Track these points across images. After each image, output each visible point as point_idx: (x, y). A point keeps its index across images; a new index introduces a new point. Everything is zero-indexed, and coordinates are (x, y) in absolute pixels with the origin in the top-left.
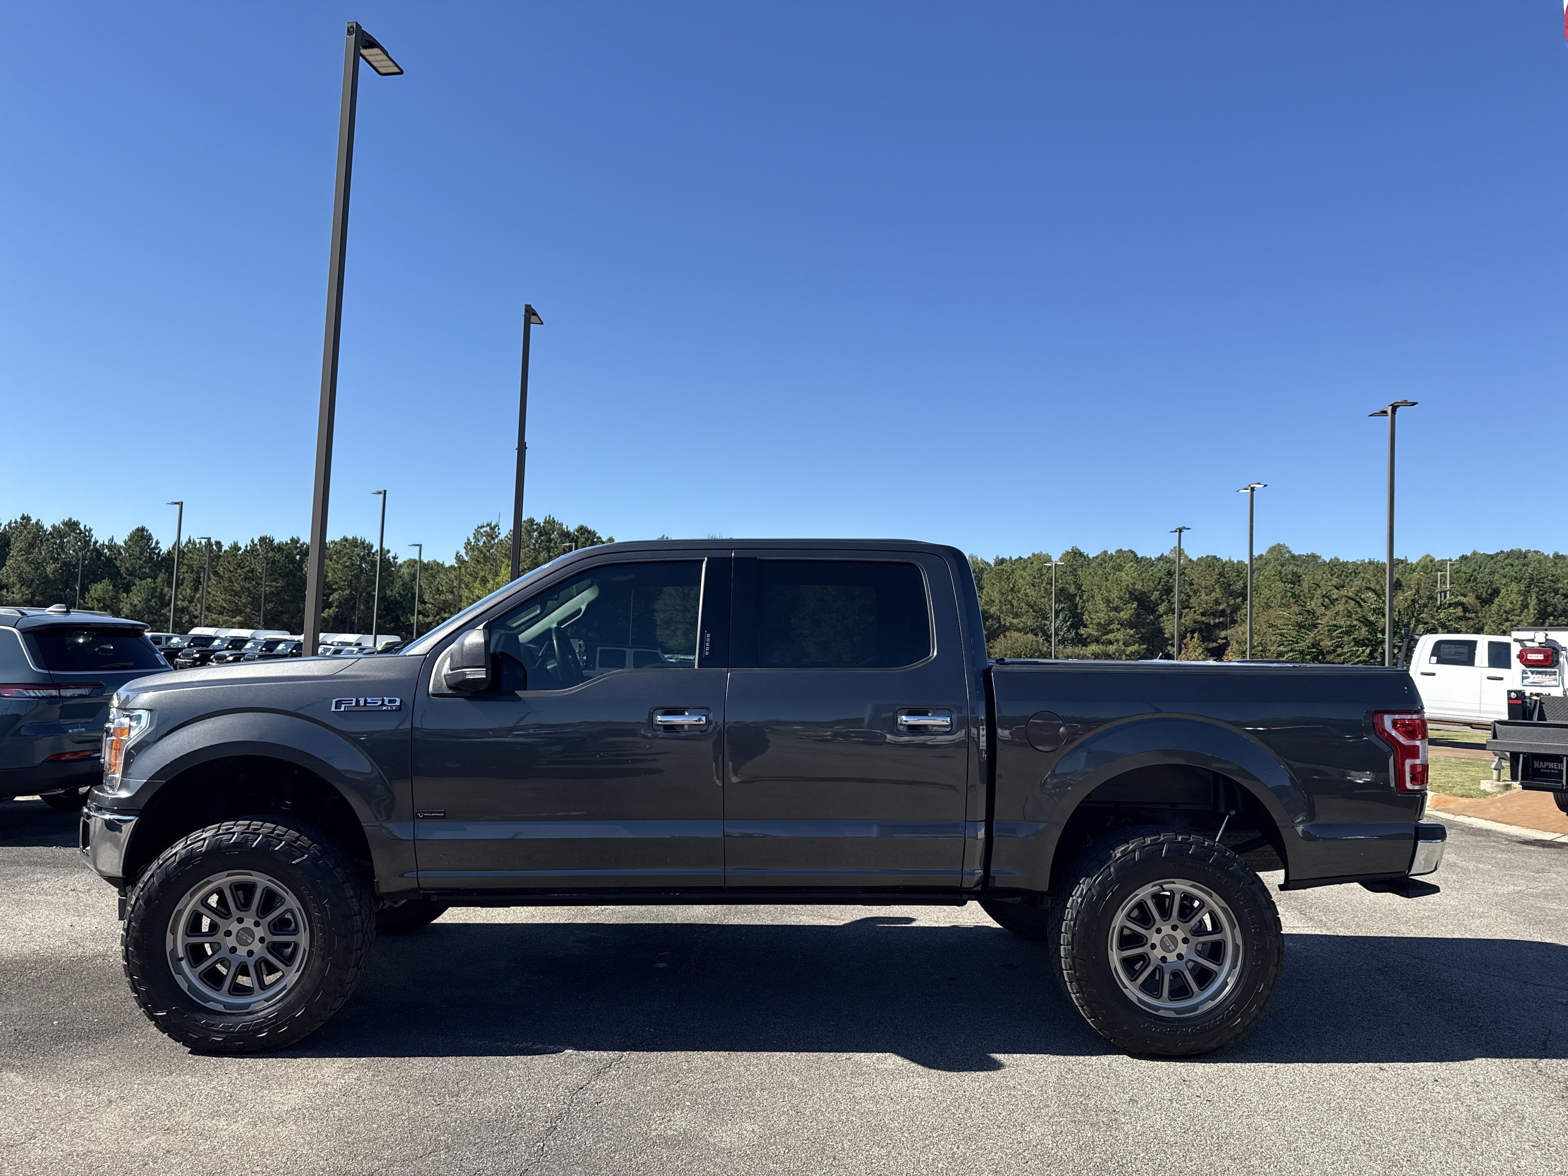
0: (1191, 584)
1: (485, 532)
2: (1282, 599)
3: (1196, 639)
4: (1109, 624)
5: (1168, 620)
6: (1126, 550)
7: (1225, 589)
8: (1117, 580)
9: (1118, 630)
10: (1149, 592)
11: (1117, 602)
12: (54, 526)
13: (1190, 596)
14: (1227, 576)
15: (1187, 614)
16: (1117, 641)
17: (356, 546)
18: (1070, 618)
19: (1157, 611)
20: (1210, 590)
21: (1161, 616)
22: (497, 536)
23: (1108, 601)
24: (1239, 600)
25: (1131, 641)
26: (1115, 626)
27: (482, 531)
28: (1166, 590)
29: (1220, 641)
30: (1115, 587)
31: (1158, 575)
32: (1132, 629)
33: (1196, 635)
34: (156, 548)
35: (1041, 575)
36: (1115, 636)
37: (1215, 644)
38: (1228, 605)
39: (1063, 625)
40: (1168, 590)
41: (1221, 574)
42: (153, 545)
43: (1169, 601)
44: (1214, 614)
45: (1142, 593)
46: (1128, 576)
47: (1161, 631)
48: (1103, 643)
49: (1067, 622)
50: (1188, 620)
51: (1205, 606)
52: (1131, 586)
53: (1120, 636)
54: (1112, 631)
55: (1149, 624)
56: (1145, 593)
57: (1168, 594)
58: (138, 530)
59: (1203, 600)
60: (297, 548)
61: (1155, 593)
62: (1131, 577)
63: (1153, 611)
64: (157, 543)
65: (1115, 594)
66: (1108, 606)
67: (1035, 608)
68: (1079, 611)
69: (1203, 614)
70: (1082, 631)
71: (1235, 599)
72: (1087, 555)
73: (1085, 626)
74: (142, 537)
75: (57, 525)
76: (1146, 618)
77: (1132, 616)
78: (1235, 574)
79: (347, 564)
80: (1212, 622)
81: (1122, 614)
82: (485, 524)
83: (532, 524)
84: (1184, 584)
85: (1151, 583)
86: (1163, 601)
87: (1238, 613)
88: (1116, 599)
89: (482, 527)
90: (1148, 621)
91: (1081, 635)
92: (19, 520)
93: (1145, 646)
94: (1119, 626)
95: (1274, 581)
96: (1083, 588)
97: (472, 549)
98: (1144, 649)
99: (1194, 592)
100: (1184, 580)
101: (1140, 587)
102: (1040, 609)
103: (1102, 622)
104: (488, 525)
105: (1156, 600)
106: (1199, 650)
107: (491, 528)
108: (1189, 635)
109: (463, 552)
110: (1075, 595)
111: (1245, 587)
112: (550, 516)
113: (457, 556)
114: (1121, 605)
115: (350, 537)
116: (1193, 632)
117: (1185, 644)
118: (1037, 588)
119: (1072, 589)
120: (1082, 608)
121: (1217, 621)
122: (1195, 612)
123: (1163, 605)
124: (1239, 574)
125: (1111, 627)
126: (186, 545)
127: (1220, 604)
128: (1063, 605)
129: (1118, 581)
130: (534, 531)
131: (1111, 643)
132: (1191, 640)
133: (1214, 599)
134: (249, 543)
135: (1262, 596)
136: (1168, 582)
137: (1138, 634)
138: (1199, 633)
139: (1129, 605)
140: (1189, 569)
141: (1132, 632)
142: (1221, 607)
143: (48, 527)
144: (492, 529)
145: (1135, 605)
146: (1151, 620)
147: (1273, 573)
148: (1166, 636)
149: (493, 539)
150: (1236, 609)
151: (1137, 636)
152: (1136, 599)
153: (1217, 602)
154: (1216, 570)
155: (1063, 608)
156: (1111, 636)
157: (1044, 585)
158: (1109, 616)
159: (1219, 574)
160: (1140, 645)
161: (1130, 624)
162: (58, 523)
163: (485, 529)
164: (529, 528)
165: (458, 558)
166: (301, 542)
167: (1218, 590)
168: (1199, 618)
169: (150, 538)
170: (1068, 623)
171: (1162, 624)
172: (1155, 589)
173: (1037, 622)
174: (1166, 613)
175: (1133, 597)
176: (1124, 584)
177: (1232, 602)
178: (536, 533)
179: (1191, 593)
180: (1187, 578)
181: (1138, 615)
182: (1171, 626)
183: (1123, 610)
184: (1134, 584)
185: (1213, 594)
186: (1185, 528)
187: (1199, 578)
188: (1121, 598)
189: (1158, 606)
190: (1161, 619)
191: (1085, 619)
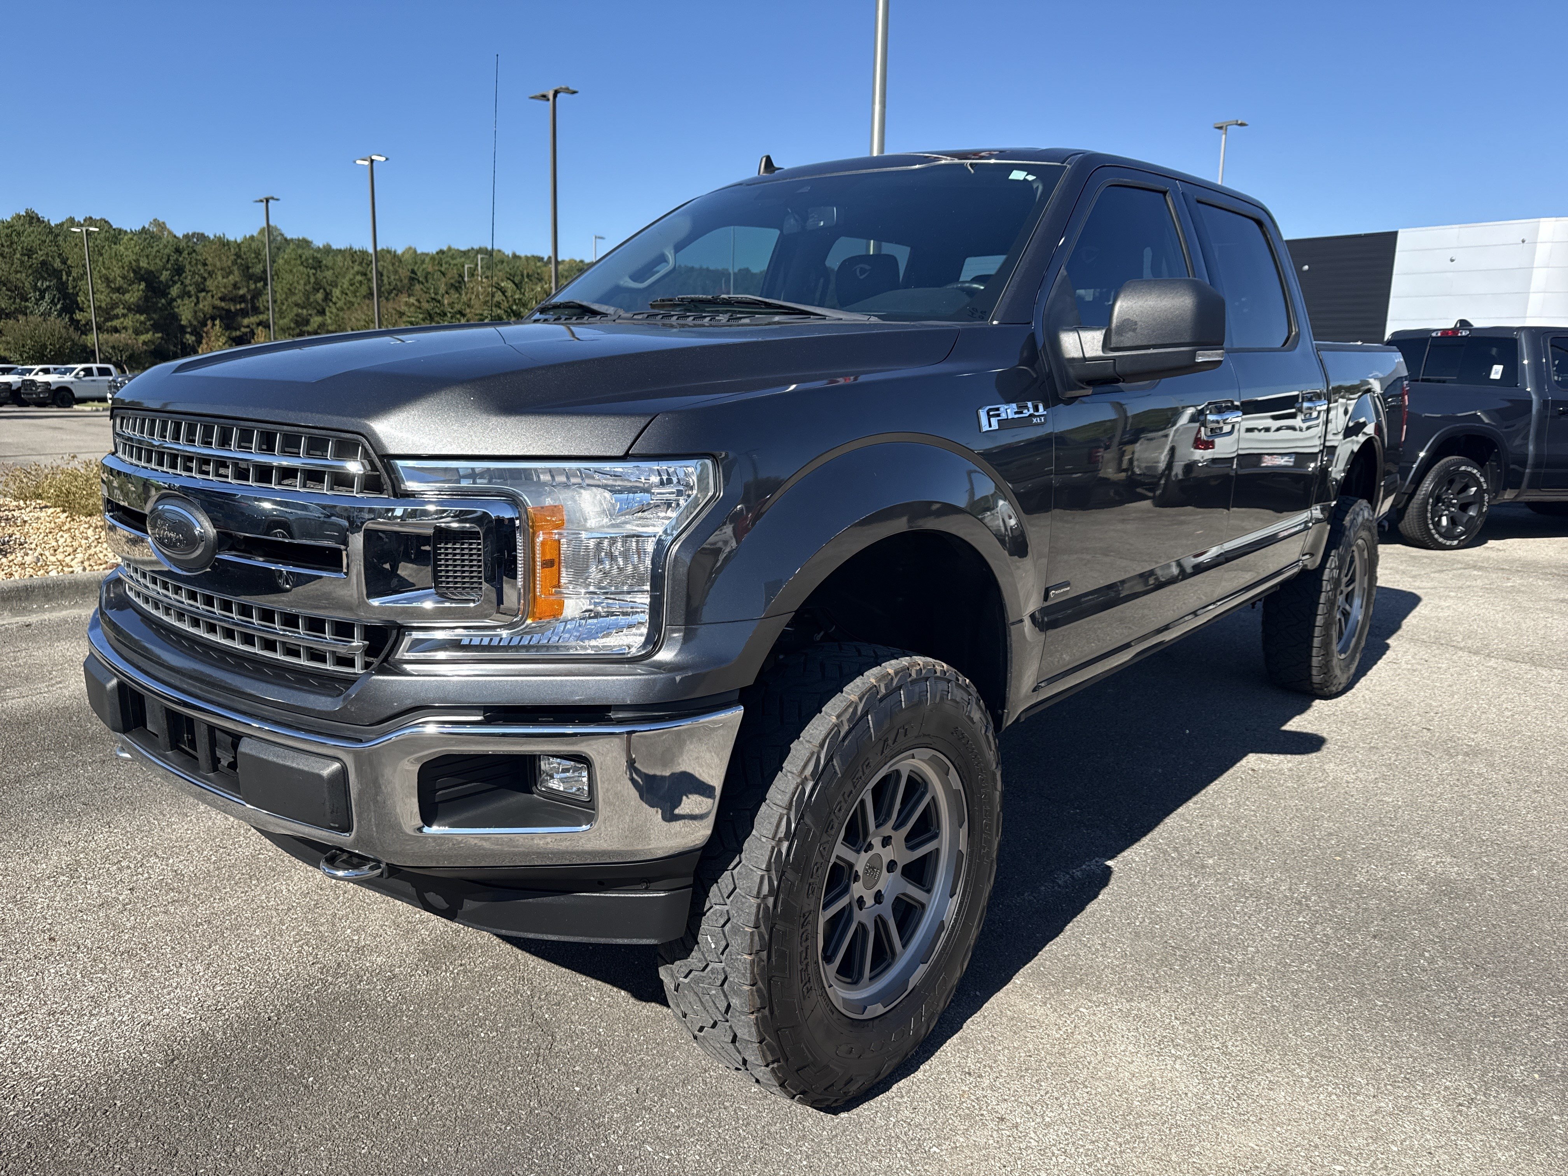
0: (205, 264)
2: (305, 284)
3: (218, 327)
4: (112, 308)
5: (184, 305)
6: (98, 218)
7: (243, 271)
8: (116, 255)
9: (124, 316)
10: (157, 271)
11: (119, 281)
13: (205, 279)
14: (244, 257)
15: (205, 298)
16: (125, 328)
18: (59, 300)
19: (169, 293)
20: (228, 273)
21: (175, 300)
23: (107, 280)
24: (260, 285)
25: (141, 329)
26: (120, 311)
28: (176, 270)
29: (243, 329)
30: (114, 263)
31: (167, 251)
32: (141, 314)
33: (217, 322)
35: (12, 243)
36: (122, 323)
37: (238, 333)
38: (249, 291)
39: (51, 308)
40: (179, 270)
41: (238, 255)
43: (182, 283)
44: (233, 300)
45: (149, 272)
46: (127, 252)
47: (175, 317)
48: (108, 331)
49: (56, 305)
50: (206, 304)
51: (223, 290)
52: (134, 263)
53: (128, 322)
54: (117, 317)
55: (161, 309)
56: (152, 272)
57: (180, 275)
59: (219, 284)
61: (164, 273)
62: (132, 252)
63: (164, 294)
65: (116, 272)
66: (108, 286)
67: (9, 285)
68: (71, 291)
69: (222, 299)
70: (78, 316)
71: (255, 283)
72: (49, 221)
73: (82, 310)
76: (157, 303)
77: (140, 299)
78: (253, 255)
80: (233, 309)
81: (127, 296)
84: (196, 264)
85: (158, 261)
86: (175, 283)
87: (260, 299)
88: (119, 278)
90: (160, 305)
91: (78, 321)
93: (160, 335)
94: (125, 311)
95: (295, 265)
96: (69, 262)
98: (158, 338)
99: (209, 273)
100: (196, 260)
101: (145, 265)
102: (16, 287)
103: (103, 305)
105: (167, 280)
106: (223, 340)
108: (209, 323)
110: (61, 271)
111: (265, 271)
114: (125, 286)
116: (213, 319)
117: (206, 333)
118: (8, 260)
119: (57, 264)
120: (74, 288)
121: (238, 307)
122: (213, 296)
123: (175, 287)
124: (258, 254)
125: (115, 312)
127: (239, 288)
128: (48, 283)
129: (118, 257)
131: (116, 330)
132: (212, 328)
133: (232, 282)
135: (284, 281)
136: (177, 260)
137: (149, 320)
138: (221, 320)
139: (135, 286)
140: (200, 246)
141: (142, 318)
142: (241, 292)
145: (143, 286)
146: (163, 305)
147: (294, 256)
148: (182, 323)
150: (257, 294)
151: (148, 323)
152: (141, 279)
153: (235, 286)
154: (232, 249)
155: (49, 287)
156: (116, 323)
157: (18, 256)
158: (111, 298)
159: (236, 255)
160: (154, 334)
161: (139, 310)
167: (236, 272)
168: (218, 303)
170: (59, 306)
171: (176, 310)
172: (164, 268)
173: (14, 303)
174: (179, 297)
175: (138, 276)
176: (126, 260)
177: (253, 286)
179: (206, 275)
180: (199, 257)
181: (146, 299)
182: (185, 312)
183: (129, 292)
184: (137, 261)
185: (231, 277)
186: (273, 198)
187: (213, 258)
188: (124, 277)
189: (169, 288)
190: (175, 303)
191: (80, 302)
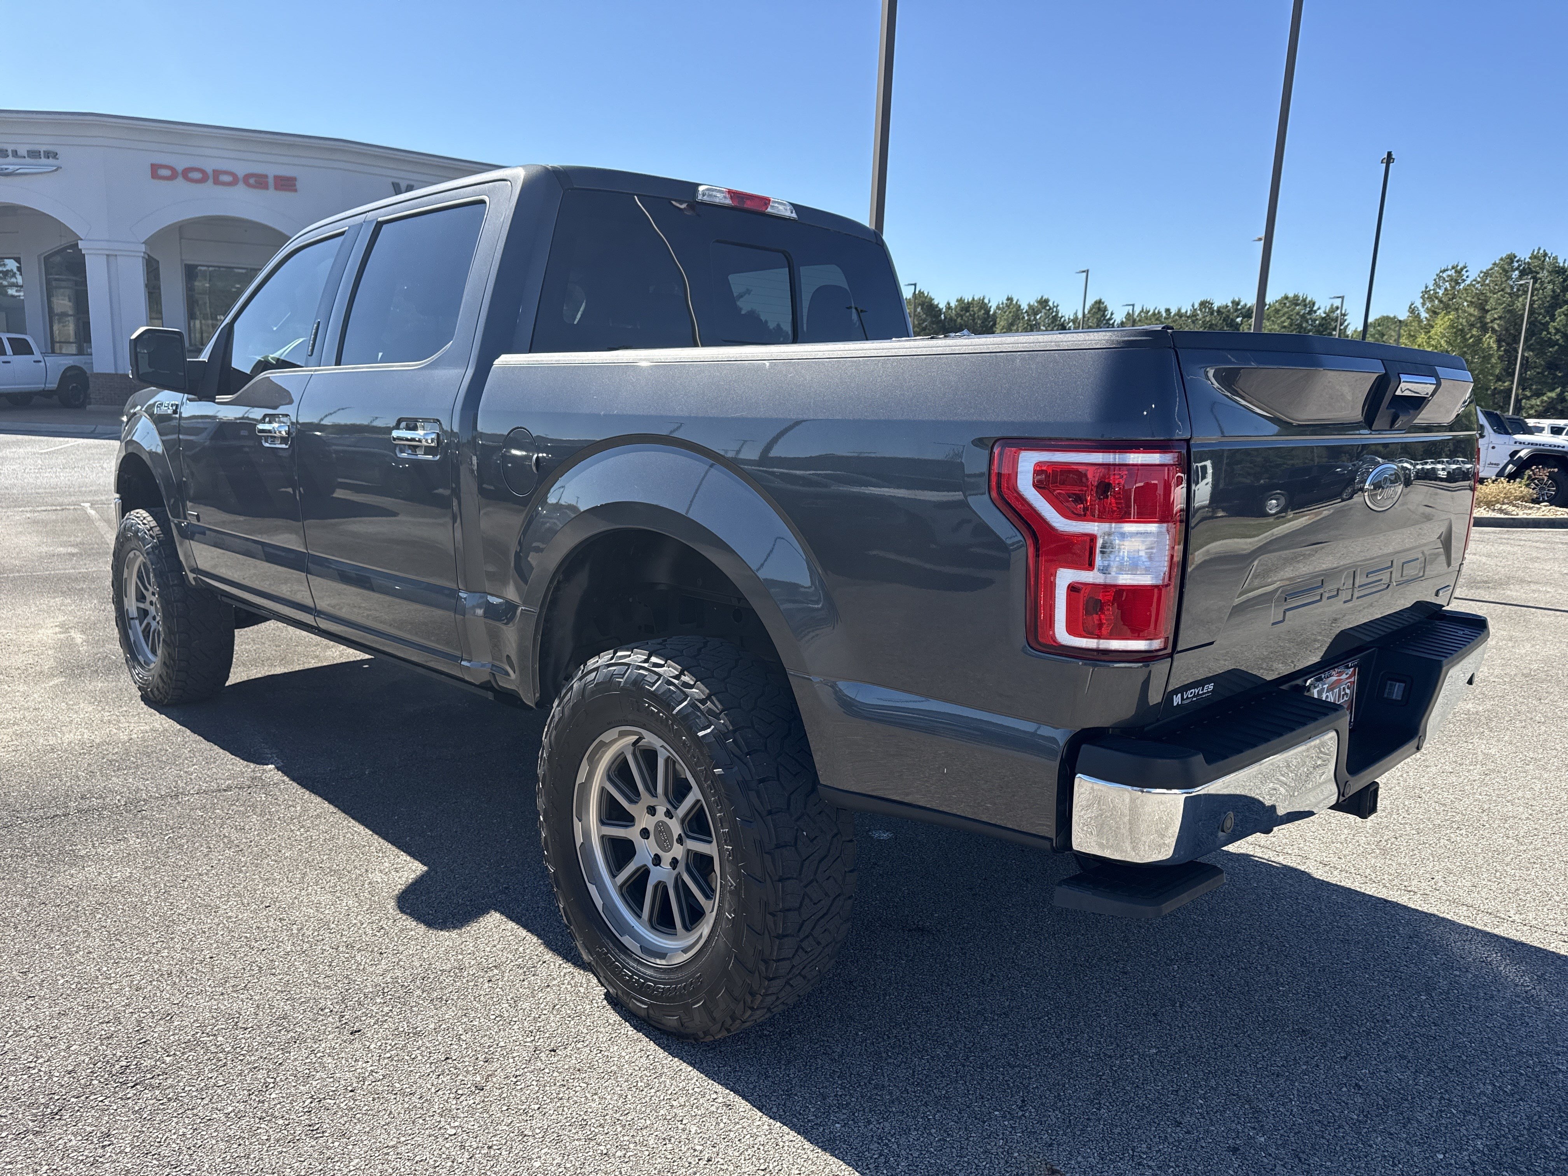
1: (1449, 276)
12: (1029, 305)
17: (1297, 305)
22: (1464, 281)
27: (1445, 275)
34: (1110, 319)
42: (1108, 317)
58: (1096, 302)
60: (1237, 310)
64: (1112, 314)
74: (1099, 309)
75: (1032, 303)
79: (1285, 324)
82: (1450, 267)
83: (1512, 262)
89: (1444, 271)
92: (1005, 302)
97: (1431, 299)
104: (1453, 268)
107: (1456, 272)
109: (1418, 303)
112: (1539, 249)
113: (1410, 307)
115: (1291, 295)
126: (1139, 314)
130: (1514, 271)
134: (1189, 308)
143: (1024, 307)
144: (1459, 272)
149: (1458, 283)
162: (1033, 302)
163: (1449, 273)
164: (1506, 267)
165: (1412, 310)
166: (1242, 303)
169: (1105, 309)
178: (1517, 272)
